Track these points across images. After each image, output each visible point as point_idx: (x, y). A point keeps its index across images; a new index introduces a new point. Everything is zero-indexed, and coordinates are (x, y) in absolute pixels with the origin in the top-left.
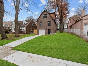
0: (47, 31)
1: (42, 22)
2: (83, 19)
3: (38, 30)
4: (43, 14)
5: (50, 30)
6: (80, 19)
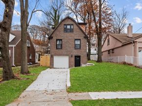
0: (73, 59)
1: (61, 40)
3: (52, 57)
4: (63, 23)
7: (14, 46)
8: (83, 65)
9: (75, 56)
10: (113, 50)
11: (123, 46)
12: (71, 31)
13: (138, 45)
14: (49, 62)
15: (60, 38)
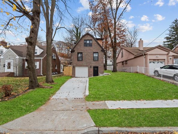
2: (147, 54)
3: (74, 67)
5: (97, 67)
6: (144, 54)
7: (42, 58)
8: (101, 75)
9: (94, 67)
10: (126, 61)
11: (135, 58)
12: (90, 45)
13: (149, 57)
14: (71, 72)
15: (80, 52)
